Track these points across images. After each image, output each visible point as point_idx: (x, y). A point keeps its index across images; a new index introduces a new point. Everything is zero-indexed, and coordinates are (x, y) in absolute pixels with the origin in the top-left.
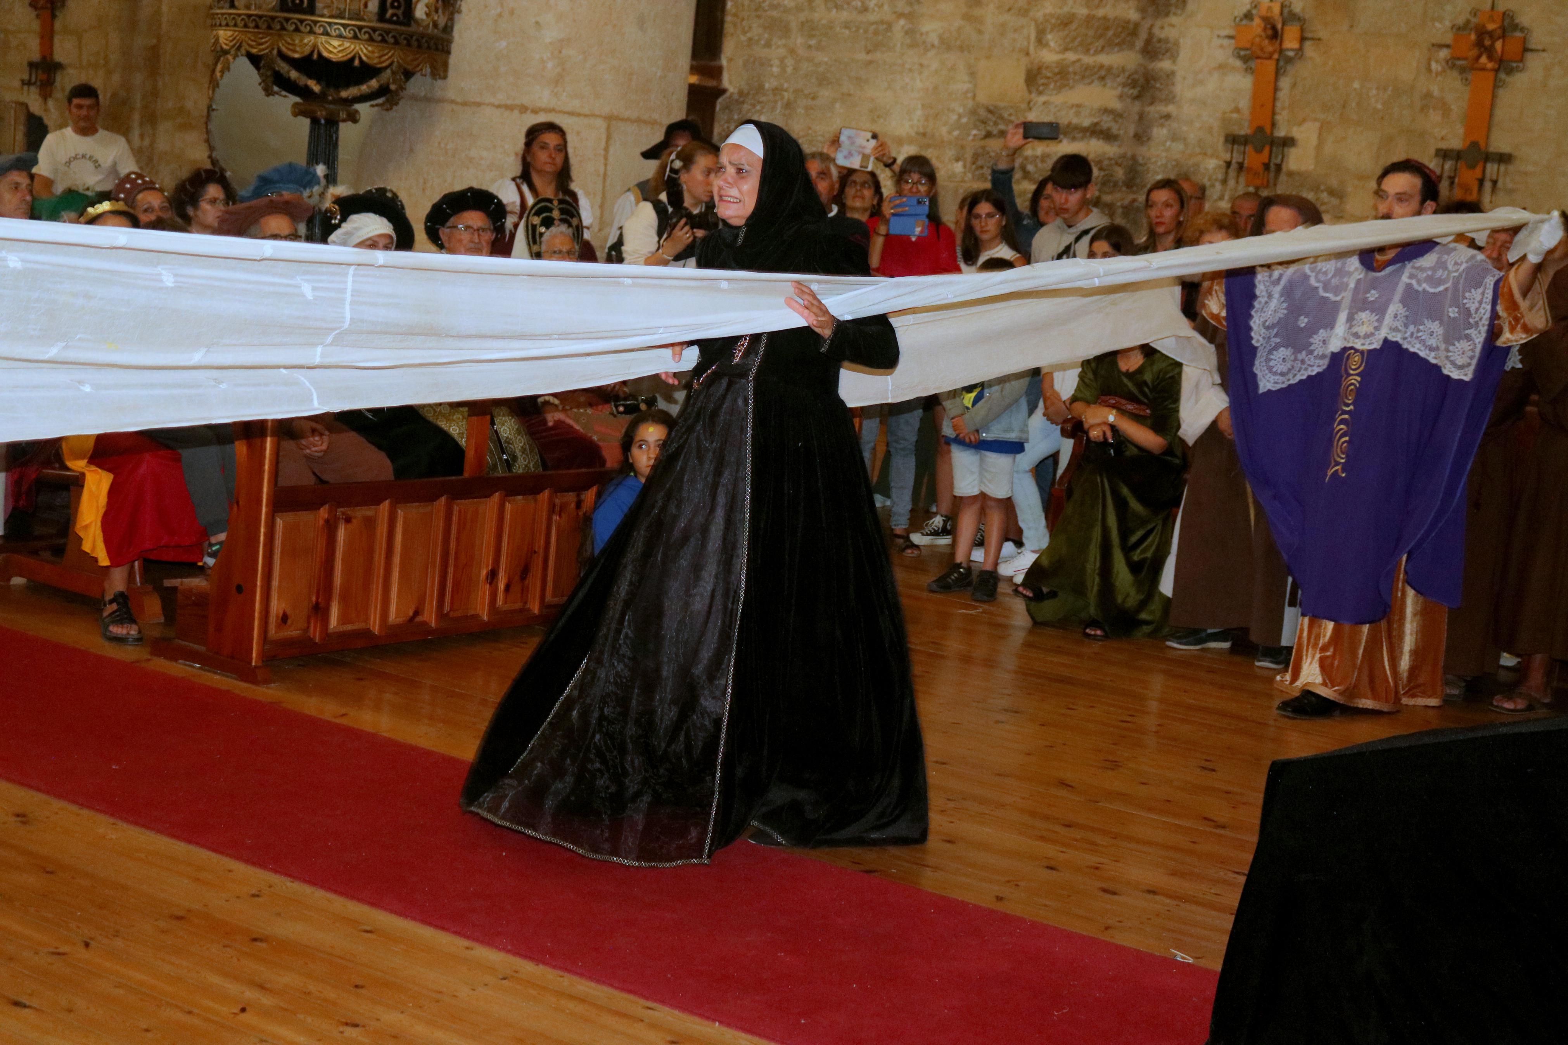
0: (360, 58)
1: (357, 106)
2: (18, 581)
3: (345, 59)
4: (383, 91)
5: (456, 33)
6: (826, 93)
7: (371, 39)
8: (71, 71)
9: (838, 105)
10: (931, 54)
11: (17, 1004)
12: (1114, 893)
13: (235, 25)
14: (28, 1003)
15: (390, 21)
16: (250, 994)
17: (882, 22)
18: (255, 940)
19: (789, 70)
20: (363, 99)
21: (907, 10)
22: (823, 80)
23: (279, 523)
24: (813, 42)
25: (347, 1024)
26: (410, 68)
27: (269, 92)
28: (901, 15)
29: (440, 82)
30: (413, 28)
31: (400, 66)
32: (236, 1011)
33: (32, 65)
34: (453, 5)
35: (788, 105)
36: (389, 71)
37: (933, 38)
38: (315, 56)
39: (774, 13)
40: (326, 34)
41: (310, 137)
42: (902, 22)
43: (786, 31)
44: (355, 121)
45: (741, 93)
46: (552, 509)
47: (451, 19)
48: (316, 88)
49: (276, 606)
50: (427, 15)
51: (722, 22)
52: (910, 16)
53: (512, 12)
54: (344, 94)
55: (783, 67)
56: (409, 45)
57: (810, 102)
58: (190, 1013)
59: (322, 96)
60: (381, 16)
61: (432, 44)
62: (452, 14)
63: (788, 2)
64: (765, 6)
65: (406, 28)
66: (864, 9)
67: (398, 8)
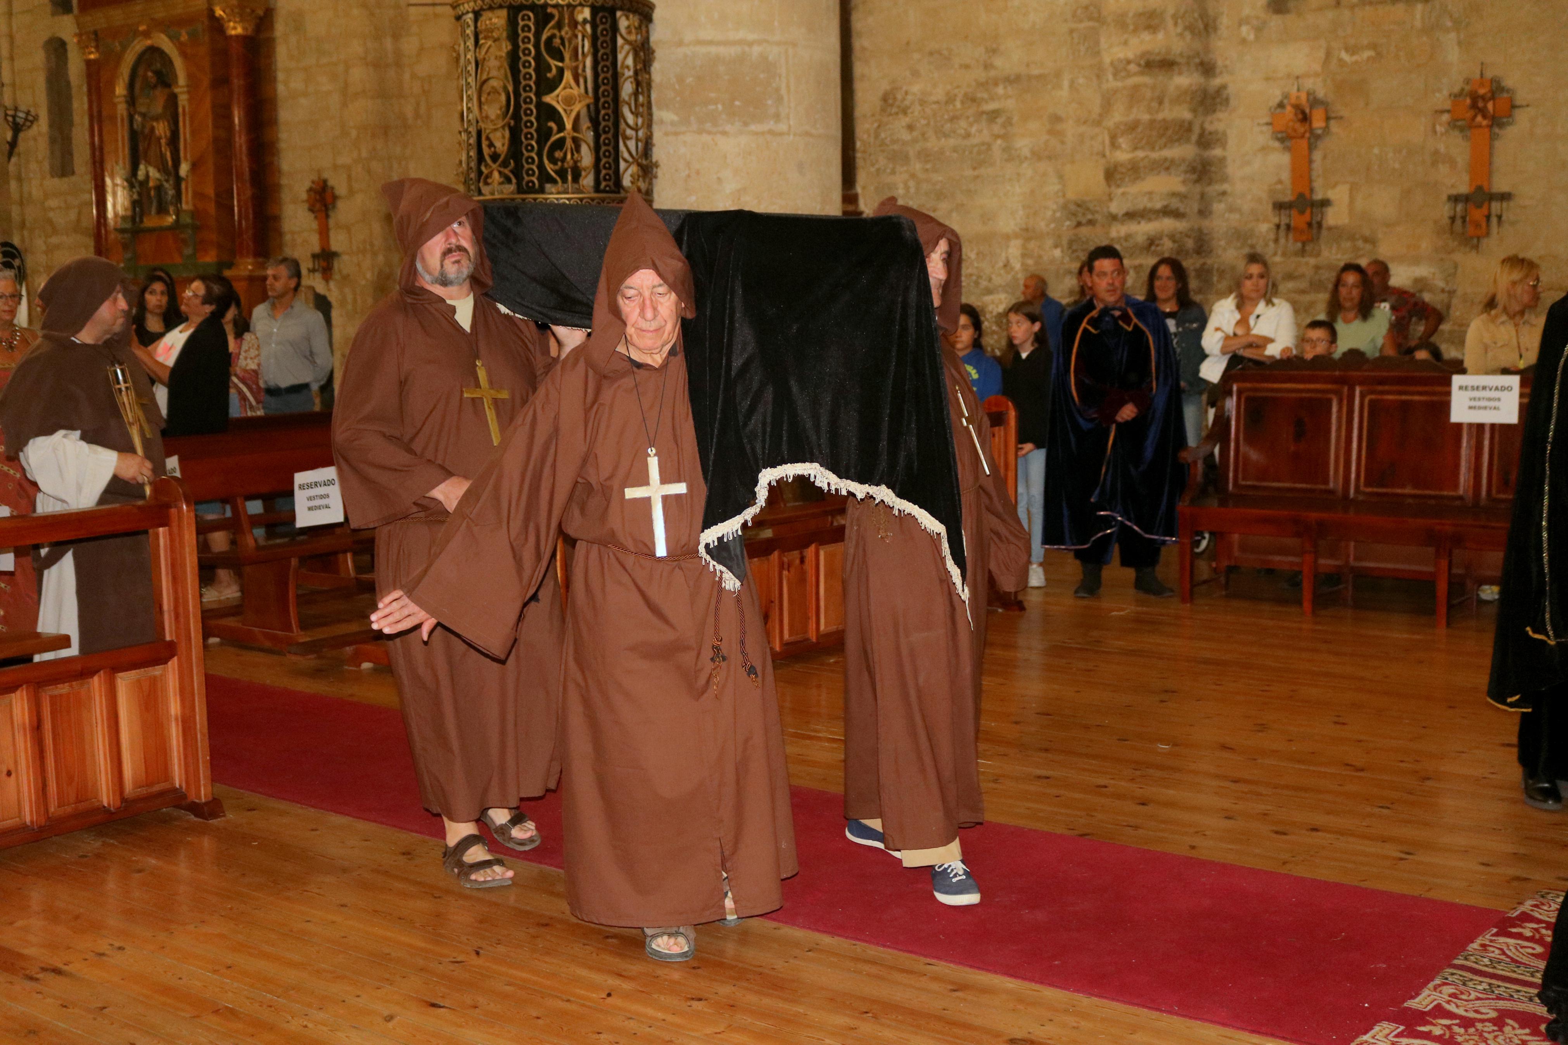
2: (366, 665)
8: (345, 258)
9: (954, 215)
10: (1025, 165)
11: (434, 1005)
12: (1285, 834)
14: (442, 1004)
15: (604, 191)
16: (612, 982)
17: (983, 144)
19: (912, 190)
21: (1002, 132)
24: (929, 166)
25: (693, 999)
28: (998, 137)
32: (604, 996)
33: (315, 256)
34: (651, 172)
37: (1026, 152)
39: (896, 147)
42: (999, 142)
43: (906, 159)
46: (782, 566)
47: (651, 184)
50: (632, 183)
51: (854, 158)
52: (1005, 137)
53: (698, 173)
55: (907, 188)
58: (568, 1001)
60: (597, 188)
62: (651, 179)
63: (906, 136)
64: (888, 141)
65: (618, 195)
66: (968, 135)
67: (610, 180)
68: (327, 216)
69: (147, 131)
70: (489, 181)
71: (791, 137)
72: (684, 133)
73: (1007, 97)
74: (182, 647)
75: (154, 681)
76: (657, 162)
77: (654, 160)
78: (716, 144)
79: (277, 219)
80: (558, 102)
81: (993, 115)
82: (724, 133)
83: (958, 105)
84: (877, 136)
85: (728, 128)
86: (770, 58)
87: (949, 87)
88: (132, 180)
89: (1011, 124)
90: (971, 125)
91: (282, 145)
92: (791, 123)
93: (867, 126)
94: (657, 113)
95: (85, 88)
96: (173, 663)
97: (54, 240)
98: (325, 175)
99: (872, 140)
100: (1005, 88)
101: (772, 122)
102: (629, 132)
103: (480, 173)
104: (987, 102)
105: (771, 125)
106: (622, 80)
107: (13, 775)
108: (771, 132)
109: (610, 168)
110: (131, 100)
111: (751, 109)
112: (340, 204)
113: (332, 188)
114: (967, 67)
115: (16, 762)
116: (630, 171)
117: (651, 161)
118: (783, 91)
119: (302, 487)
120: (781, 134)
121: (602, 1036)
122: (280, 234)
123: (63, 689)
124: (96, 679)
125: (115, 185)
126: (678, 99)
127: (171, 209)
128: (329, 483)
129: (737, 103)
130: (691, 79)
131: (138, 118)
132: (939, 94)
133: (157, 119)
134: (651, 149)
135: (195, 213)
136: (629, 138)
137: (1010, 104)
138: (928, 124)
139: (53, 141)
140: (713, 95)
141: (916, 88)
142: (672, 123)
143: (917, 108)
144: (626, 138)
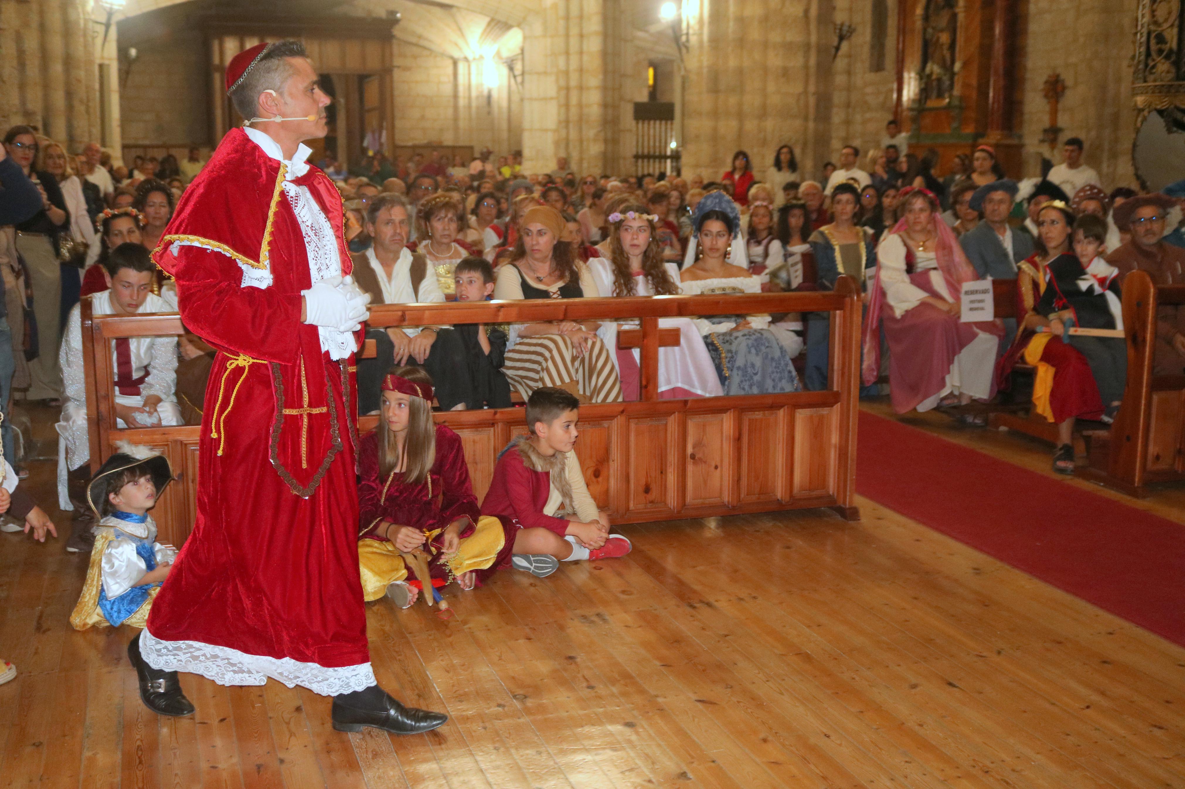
2: (1003, 429)
8: (1067, 131)
11: (950, 684)
13: (1147, 93)
14: (958, 685)
16: (1095, 697)
18: (1105, 662)
23: (1155, 398)
25: (1155, 726)
27: (1169, 131)
32: (1084, 707)
33: (1045, 131)
49: (1153, 450)
58: (1053, 704)
68: (1057, 102)
69: (934, 39)
70: (1154, 71)
74: (844, 396)
75: (821, 418)
79: (1021, 103)
88: (922, 74)
91: (1030, 49)
95: (896, 11)
96: (837, 407)
97: (868, 115)
98: (1059, 71)
103: (1146, 65)
107: (719, 469)
110: (926, 18)
112: (1068, 93)
113: (1063, 81)
115: (722, 461)
119: (967, 293)
121: (1069, 738)
122: (1022, 114)
123: (758, 415)
124: (782, 411)
125: (910, 78)
127: (947, 95)
128: (985, 292)
131: (930, 30)
133: (942, 31)
135: (962, 98)
139: (873, 47)
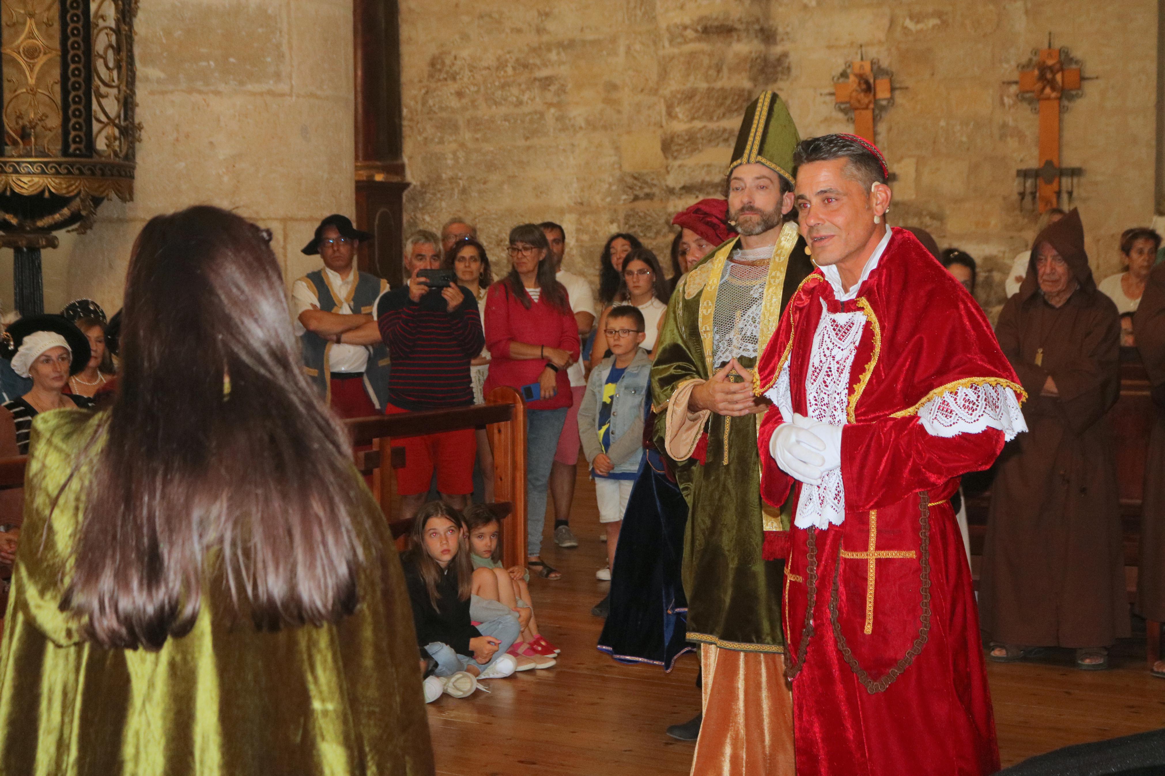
0: (50, 191)
1: (55, 233)
3: (35, 192)
4: (75, 218)
5: (139, 159)
6: (495, 178)
7: (58, 173)
9: (505, 187)
10: (580, 135)
15: (74, 155)
17: (536, 112)
19: (462, 161)
20: (58, 226)
21: (555, 100)
22: (491, 167)
24: (479, 135)
26: (96, 194)
28: (550, 105)
29: (129, 204)
30: (96, 159)
31: (88, 194)
34: (133, 136)
35: (464, 191)
36: (78, 199)
37: (580, 121)
38: (8, 193)
39: (444, 115)
40: (16, 172)
41: (15, 264)
42: (552, 110)
43: (456, 128)
44: (55, 246)
45: (423, 185)
47: (132, 148)
48: (14, 221)
50: (108, 146)
51: (400, 126)
52: (559, 105)
53: (187, 136)
54: (40, 224)
55: (456, 159)
56: (93, 174)
57: (482, 186)
59: (20, 228)
60: (65, 152)
61: (115, 172)
62: (133, 142)
63: (454, 103)
64: (436, 109)
65: (89, 160)
66: (519, 103)
67: (80, 142)
71: (294, 98)
72: (172, 92)
73: (561, 63)
76: (139, 124)
77: (137, 121)
78: (208, 105)
80: (19, 53)
81: (546, 82)
82: (217, 93)
83: (510, 70)
84: (424, 103)
85: (222, 87)
86: (270, 11)
87: (500, 52)
89: (565, 92)
90: (523, 92)
92: (293, 82)
93: (414, 92)
94: (140, 69)
99: (419, 107)
100: (558, 54)
101: (271, 82)
102: (103, 89)
104: (539, 69)
105: (270, 85)
106: (95, 31)
108: (271, 93)
109: (80, 129)
111: (248, 67)
114: (519, 31)
116: (104, 133)
117: (133, 123)
118: (285, 48)
120: (283, 95)
126: (165, 54)
129: (232, 60)
130: (180, 32)
132: (489, 59)
134: (133, 110)
136: (106, 96)
137: (564, 71)
138: (478, 92)
140: (204, 50)
141: (465, 53)
142: (159, 81)
143: (467, 73)
144: (99, 96)
